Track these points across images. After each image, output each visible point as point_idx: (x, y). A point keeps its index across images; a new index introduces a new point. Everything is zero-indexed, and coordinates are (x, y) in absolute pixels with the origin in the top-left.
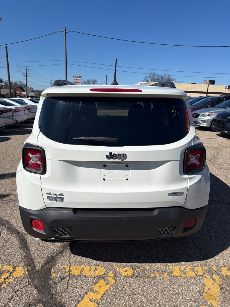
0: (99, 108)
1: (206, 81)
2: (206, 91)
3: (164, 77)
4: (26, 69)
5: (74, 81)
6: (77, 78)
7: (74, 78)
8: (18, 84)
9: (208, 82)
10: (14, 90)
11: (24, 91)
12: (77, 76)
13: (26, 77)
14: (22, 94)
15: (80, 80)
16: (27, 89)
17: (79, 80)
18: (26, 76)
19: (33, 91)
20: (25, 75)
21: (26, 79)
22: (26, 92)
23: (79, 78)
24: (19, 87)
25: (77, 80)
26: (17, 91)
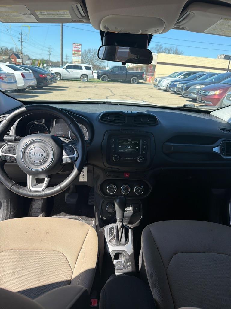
0: (99, 80)
1: (220, 55)
2: (227, 68)
3: (171, 50)
4: (21, 34)
5: (74, 49)
6: (77, 46)
7: (74, 46)
8: (14, 51)
9: (223, 56)
10: (9, 57)
11: (19, 58)
12: (77, 44)
13: (22, 43)
14: (17, 62)
15: (80, 49)
16: (22, 56)
17: (78, 48)
18: (22, 41)
19: (29, 59)
20: (20, 41)
21: (22, 45)
22: (21, 60)
23: (79, 47)
24: (15, 54)
25: (77, 48)
26: (13, 58)
